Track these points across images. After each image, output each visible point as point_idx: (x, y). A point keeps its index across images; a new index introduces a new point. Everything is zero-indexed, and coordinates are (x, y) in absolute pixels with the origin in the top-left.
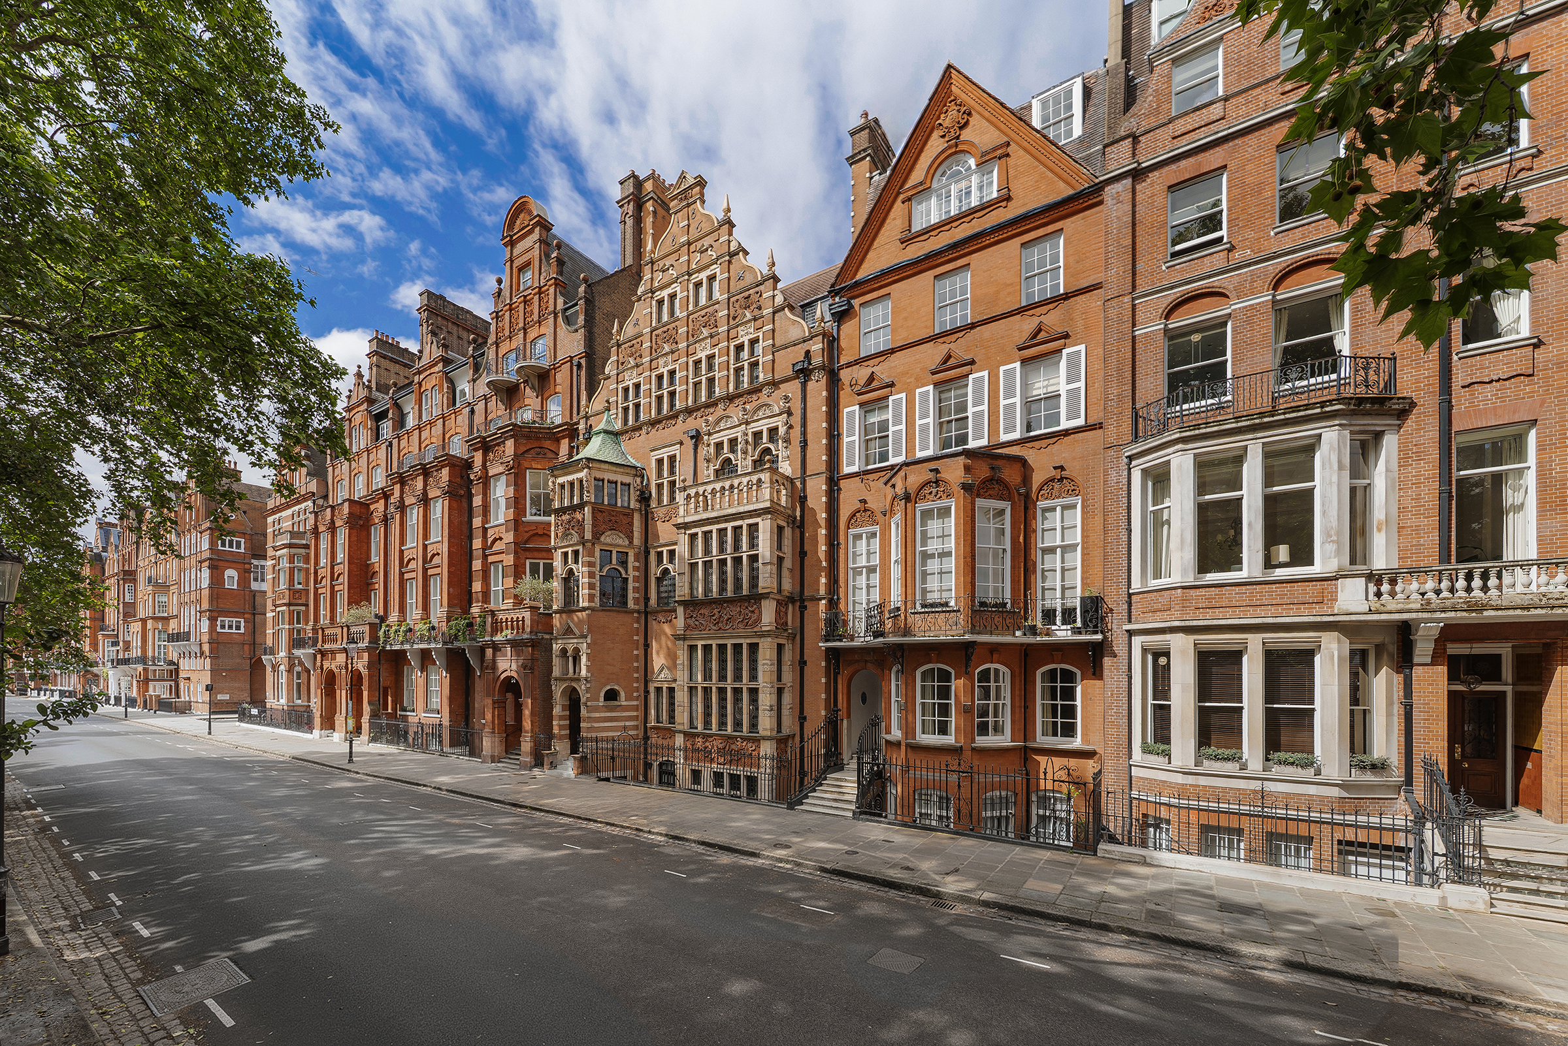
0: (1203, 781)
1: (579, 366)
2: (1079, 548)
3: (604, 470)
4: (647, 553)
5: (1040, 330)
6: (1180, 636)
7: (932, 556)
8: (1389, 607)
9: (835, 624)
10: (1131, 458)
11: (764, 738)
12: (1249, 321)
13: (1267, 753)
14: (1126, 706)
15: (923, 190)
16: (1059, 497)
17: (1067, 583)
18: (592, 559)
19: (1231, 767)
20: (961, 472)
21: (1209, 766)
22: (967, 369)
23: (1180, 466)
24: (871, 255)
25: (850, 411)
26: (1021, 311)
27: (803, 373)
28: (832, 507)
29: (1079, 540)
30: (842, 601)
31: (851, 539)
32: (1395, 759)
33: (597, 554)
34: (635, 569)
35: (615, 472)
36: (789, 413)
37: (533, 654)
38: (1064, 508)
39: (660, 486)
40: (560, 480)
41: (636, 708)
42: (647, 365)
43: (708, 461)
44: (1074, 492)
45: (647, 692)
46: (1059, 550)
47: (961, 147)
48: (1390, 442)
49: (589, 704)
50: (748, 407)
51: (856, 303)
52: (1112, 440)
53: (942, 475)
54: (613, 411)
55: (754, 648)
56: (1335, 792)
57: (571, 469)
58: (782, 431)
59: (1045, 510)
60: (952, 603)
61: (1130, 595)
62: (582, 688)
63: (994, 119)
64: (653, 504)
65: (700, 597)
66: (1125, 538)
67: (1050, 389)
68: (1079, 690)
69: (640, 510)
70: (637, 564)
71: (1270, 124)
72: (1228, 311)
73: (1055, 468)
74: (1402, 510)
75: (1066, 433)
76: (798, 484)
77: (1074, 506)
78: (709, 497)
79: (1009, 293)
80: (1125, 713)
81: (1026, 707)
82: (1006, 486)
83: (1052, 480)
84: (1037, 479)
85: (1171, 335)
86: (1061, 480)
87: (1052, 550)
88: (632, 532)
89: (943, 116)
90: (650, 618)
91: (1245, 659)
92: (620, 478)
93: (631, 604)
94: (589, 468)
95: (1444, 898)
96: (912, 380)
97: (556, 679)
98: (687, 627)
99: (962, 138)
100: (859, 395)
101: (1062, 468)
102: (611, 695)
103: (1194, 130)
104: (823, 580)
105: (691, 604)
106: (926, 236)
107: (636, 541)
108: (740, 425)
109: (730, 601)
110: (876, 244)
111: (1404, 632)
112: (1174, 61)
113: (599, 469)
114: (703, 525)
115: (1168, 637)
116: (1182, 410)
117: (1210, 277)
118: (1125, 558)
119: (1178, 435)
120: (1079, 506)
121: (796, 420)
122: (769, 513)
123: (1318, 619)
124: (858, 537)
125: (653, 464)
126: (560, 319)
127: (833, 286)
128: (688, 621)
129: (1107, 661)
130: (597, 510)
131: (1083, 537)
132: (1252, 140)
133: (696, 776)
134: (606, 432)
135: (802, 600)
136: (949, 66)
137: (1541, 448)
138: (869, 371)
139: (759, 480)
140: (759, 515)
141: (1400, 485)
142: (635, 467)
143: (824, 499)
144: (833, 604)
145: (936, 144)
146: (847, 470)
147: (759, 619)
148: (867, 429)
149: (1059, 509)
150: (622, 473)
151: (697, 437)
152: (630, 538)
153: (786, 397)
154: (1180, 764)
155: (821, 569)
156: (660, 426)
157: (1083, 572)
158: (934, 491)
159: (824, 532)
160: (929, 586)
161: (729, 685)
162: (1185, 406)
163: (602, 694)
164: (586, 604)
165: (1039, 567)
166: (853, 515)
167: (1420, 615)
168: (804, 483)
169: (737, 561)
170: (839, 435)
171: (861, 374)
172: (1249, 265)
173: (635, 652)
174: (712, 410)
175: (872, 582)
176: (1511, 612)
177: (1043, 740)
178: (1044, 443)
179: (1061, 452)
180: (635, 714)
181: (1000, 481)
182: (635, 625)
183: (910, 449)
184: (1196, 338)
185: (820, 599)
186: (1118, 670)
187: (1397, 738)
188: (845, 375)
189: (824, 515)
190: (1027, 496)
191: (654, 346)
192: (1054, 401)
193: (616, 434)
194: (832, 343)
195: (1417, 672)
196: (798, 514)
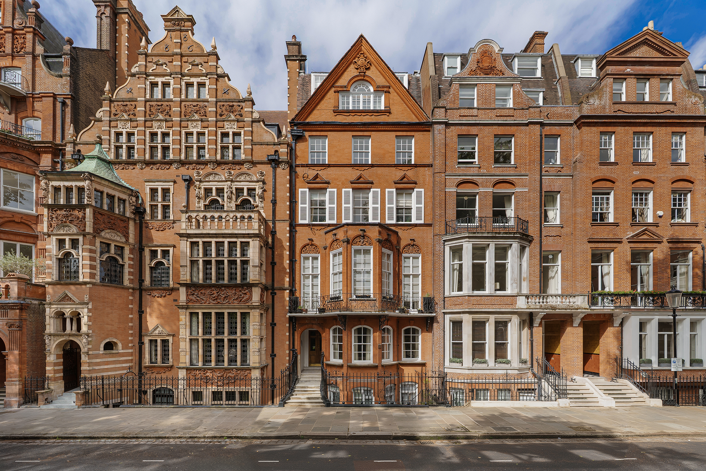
0: (475, 372)
1: (64, 104)
2: (420, 276)
3: (104, 185)
4: (141, 250)
5: (404, 177)
6: (467, 315)
7: (360, 273)
8: (532, 307)
9: (294, 304)
10: (445, 241)
11: (254, 368)
12: (485, 197)
13: (496, 359)
14: (442, 344)
15: (345, 90)
16: (412, 253)
17: (415, 291)
18: (93, 248)
19: (484, 366)
20: (377, 234)
21: (476, 366)
22: (369, 185)
23: (467, 248)
24: (315, 112)
25: (303, 191)
26: (396, 166)
27: (274, 162)
28: (292, 240)
29: (420, 273)
30: (298, 292)
31: (302, 259)
32: (528, 358)
33: (98, 244)
34: (130, 259)
35: (114, 189)
36: (264, 183)
37: (20, 316)
38: (414, 258)
39: (154, 207)
40: (56, 183)
41: (131, 354)
42: (142, 123)
43: (199, 198)
44: (418, 252)
45: (141, 343)
46: (411, 276)
47: (366, 78)
48: (527, 250)
49: (90, 353)
50: (233, 172)
51: (307, 134)
52: (437, 232)
53: (367, 234)
54: (105, 146)
55: (244, 316)
56: (516, 372)
57: (68, 177)
58: (258, 191)
59: (405, 258)
60: (372, 296)
61: (444, 298)
62: (82, 342)
63: (383, 73)
64: (148, 217)
65: (201, 282)
66: (442, 274)
67: (407, 205)
68: (420, 337)
69: (135, 220)
70: (132, 256)
71: (492, 125)
72: (478, 191)
73: (411, 240)
74: (530, 274)
75: (416, 225)
76: (271, 224)
77: (418, 258)
78: (201, 220)
79: (390, 156)
80: (442, 346)
81: (398, 345)
82: (392, 244)
83: (409, 245)
84: (403, 243)
85: (458, 195)
86: (413, 245)
87: (408, 276)
88: (128, 233)
89: (357, 59)
90: (144, 293)
91: (487, 324)
92: (117, 194)
93: (126, 283)
94: (91, 181)
95: (559, 404)
96: (340, 183)
97: (50, 335)
98: (189, 301)
99: (366, 74)
100: (308, 183)
101: (414, 240)
102: (109, 346)
103: (467, 116)
104: (288, 279)
105: (191, 286)
106: (348, 114)
107: (131, 240)
108: (226, 181)
109: (227, 286)
110: (318, 107)
111: (531, 316)
112: (460, 84)
113: (100, 184)
114: (203, 237)
115: (462, 315)
116: (468, 226)
117: (473, 176)
118: (442, 282)
119: (467, 235)
120: (420, 258)
121: (269, 186)
122: (258, 237)
123: (513, 310)
124: (307, 258)
125: (148, 191)
126: (40, 61)
127: (293, 120)
128: (191, 297)
129: (435, 325)
130: (97, 212)
131: (422, 271)
132: (486, 128)
133: (197, 396)
134: (99, 158)
135: (273, 289)
136: (362, 36)
137: (562, 260)
138: (316, 172)
139: (250, 217)
140: (250, 237)
141: (530, 266)
142: (132, 190)
143: (288, 235)
144: (292, 292)
145: (351, 72)
146: (301, 222)
147: (250, 298)
148: (312, 203)
149: (411, 258)
150: (120, 191)
151: (189, 182)
152: (127, 236)
153: (262, 173)
154: (467, 366)
155: (286, 273)
156: (155, 167)
157: (422, 287)
158: (362, 240)
159: (288, 253)
160: (357, 287)
161: (226, 337)
162: (469, 224)
163: (102, 346)
164: (87, 280)
165: (403, 283)
166: (305, 246)
167: (539, 310)
168: (274, 223)
169: (232, 263)
170: (296, 202)
171: (311, 173)
172: (486, 176)
173: (130, 316)
174: (202, 167)
175: (314, 283)
176: (562, 310)
177: (404, 360)
178: (406, 228)
179: (413, 233)
180: (130, 358)
181: (390, 241)
182: (131, 298)
183: (339, 217)
184: (466, 198)
185: (286, 290)
186: (439, 329)
187: (529, 352)
188: (300, 171)
189: (288, 244)
190: (398, 250)
191: (148, 112)
192: (409, 210)
193: (109, 163)
194: (292, 151)
195: (535, 329)
196: (270, 240)
